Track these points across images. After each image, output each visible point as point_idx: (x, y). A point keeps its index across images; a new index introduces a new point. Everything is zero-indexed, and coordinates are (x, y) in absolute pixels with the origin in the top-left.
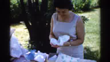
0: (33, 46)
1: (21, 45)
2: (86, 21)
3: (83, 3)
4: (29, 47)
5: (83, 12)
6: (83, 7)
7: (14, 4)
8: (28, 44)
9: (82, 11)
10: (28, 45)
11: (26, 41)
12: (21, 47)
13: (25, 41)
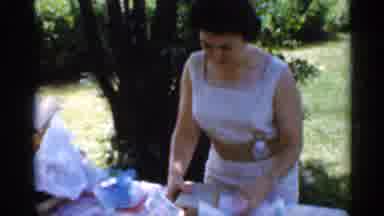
0: (126, 156)
1: (83, 153)
2: (310, 76)
3: (302, 13)
4: (110, 160)
5: (299, 46)
6: (299, 27)
7: (58, 14)
8: (109, 152)
9: (295, 42)
10: (108, 155)
11: (103, 141)
12: (85, 161)
13: (97, 140)
